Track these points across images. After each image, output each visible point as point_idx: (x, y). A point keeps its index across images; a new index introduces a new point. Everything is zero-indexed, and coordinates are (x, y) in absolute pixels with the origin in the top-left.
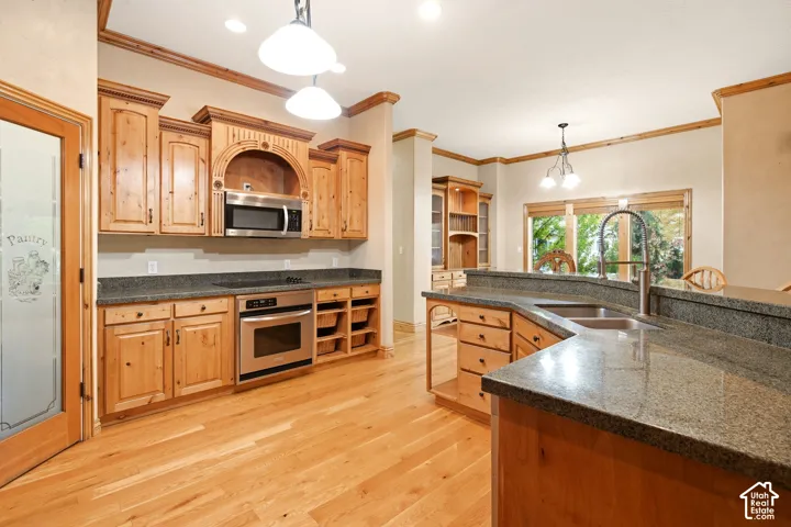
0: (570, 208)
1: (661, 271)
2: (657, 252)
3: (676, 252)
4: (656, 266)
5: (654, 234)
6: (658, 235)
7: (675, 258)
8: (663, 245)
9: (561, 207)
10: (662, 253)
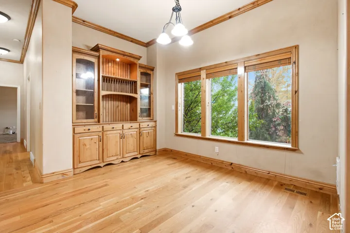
0: (203, 74)
1: (277, 122)
2: (274, 110)
3: (286, 110)
4: (274, 120)
5: (272, 99)
6: (274, 99)
7: (285, 114)
8: (278, 105)
9: (197, 74)
10: (277, 111)
